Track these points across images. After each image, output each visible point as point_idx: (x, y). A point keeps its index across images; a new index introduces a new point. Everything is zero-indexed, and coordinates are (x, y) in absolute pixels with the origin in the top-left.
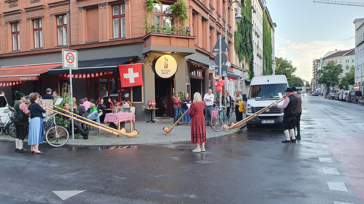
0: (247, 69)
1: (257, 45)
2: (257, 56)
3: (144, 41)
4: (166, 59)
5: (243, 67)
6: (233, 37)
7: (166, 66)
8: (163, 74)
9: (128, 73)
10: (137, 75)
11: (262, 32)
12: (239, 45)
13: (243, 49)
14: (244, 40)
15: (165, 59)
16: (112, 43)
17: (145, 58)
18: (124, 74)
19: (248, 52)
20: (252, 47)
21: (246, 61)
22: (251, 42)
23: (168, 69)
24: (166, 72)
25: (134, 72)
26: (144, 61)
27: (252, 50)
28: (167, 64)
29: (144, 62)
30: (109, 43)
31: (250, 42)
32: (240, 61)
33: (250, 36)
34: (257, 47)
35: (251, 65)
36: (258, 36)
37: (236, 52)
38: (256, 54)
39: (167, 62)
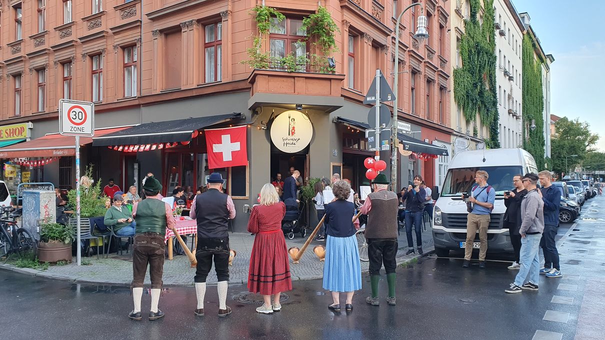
0: (485, 138)
1: (509, 95)
2: (509, 113)
3: (250, 86)
4: (291, 119)
5: (475, 134)
6: (452, 79)
7: (292, 132)
8: (285, 145)
9: (221, 143)
10: (237, 146)
11: (520, 71)
12: (463, 92)
13: (472, 100)
14: (475, 85)
15: (289, 117)
16: (199, 90)
17: (252, 116)
18: (213, 145)
19: (485, 106)
20: (495, 97)
21: (482, 123)
22: (493, 90)
23: (296, 136)
24: (291, 141)
25: (232, 142)
26: (251, 123)
27: (495, 104)
28: (294, 128)
29: (250, 125)
30: (196, 90)
31: (490, 89)
32: (468, 122)
33: (490, 77)
34: (509, 97)
35: (494, 129)
36: (511, 79)
37: (459, 105)
38: (507, 109)
39: (292, 124)
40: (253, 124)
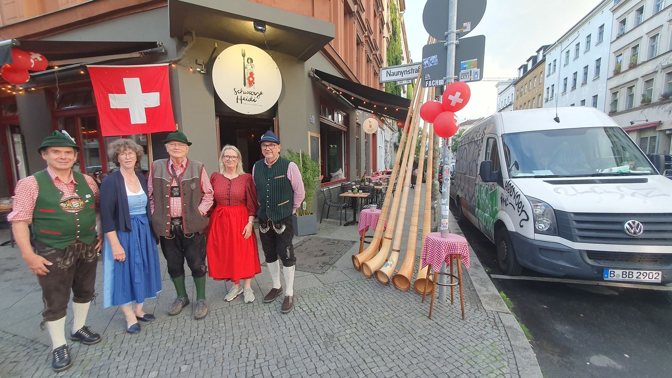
4: (246, 58)
7: (249, 80)
9: (123, 92)
10: (154, 99)
15: (244, 55)
17: (178, 48)
18: (110, 94)
23: (255, 88)
24: (249, 96)
25: (145, 90)
26: (176, 59)
28: (252, 74)
29: (176, 63)
39: (249, 67)
40: (179, 60)
